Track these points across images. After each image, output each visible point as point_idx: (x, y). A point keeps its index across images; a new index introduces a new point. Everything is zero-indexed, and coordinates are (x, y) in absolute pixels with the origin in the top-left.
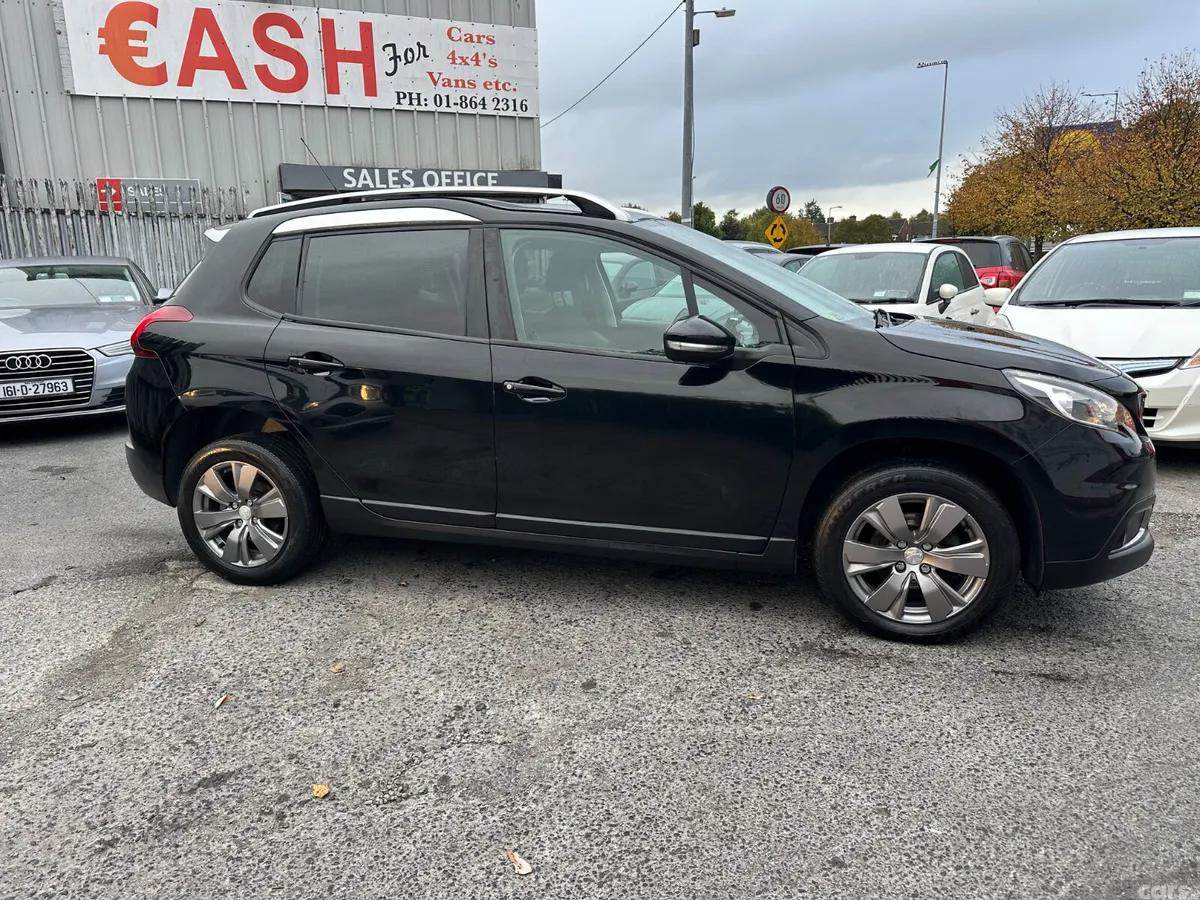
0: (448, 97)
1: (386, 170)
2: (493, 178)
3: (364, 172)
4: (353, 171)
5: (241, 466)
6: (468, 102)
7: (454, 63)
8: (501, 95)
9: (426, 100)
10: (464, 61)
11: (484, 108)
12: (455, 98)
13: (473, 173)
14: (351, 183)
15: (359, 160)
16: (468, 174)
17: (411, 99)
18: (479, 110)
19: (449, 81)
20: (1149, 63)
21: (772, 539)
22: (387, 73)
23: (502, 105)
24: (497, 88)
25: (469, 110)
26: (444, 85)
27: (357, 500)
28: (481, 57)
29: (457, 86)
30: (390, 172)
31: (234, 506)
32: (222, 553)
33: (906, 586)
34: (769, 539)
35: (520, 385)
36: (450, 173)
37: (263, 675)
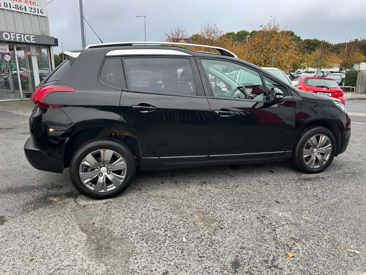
0: (10, 4)
2: (33, 37)
6: (19, 7)
8: (32, 6)
9: (0, 4)
11: (26, 10)
12: (13, 5)
13: (24, 35)
16: (22, 35)
18: (24, 11)
21: (287, 151)
23: (33, 10)
24: (30, 4)
25: (19, 10)
27: (158, 158)
31: (99, 168)
32: (93, 189)
33: (315, 159)
34: (286, 152)
35: (221, 111)
36: (15, 34)
37: (178, 227)
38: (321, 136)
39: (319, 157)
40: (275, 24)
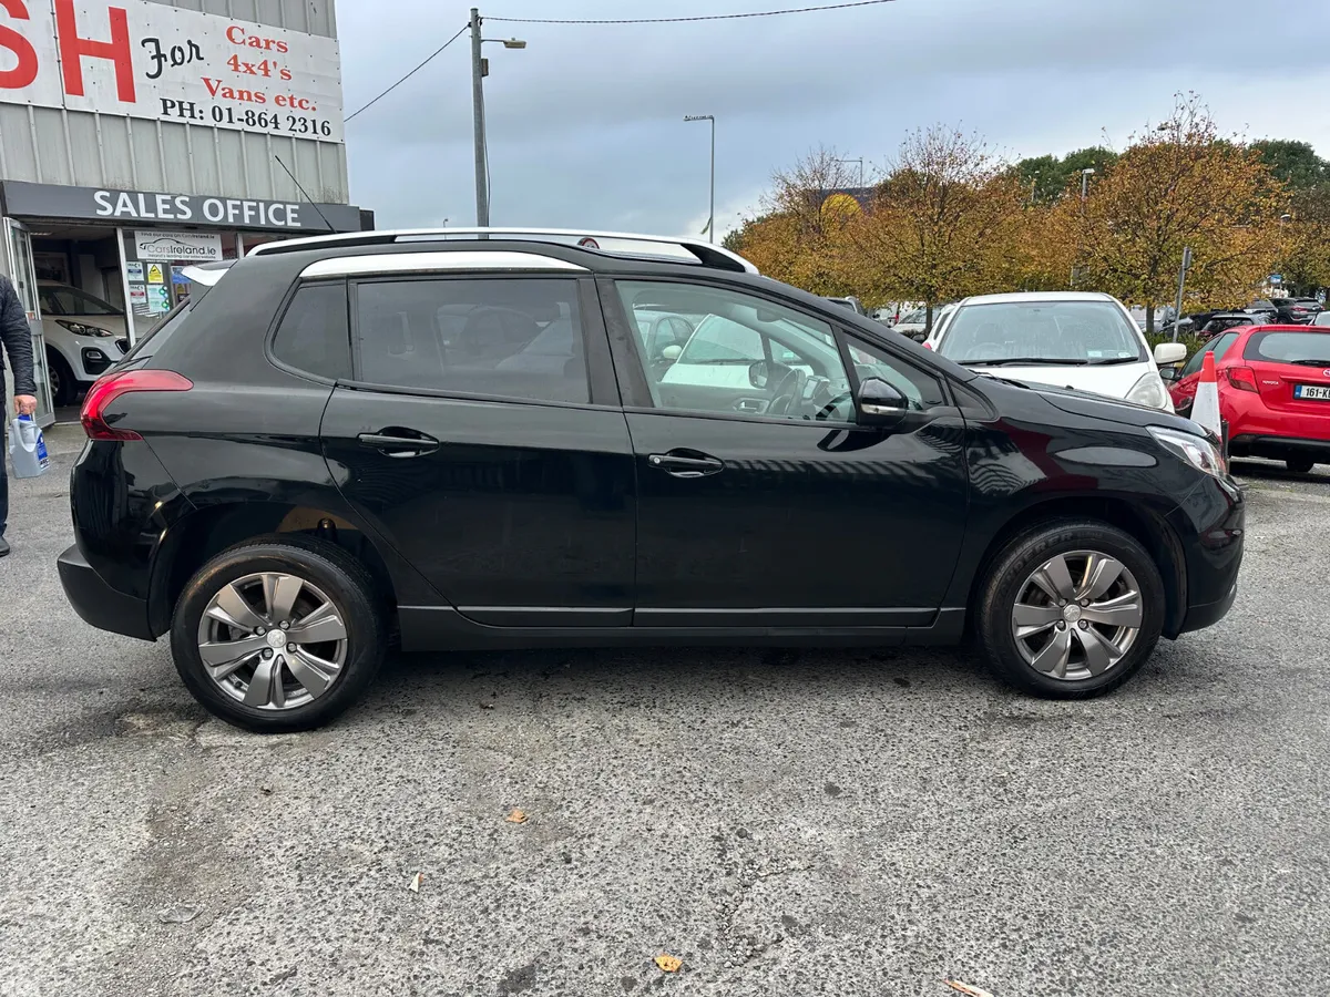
0: (230, 110)
1: (153, 195)
2: (293, 211)
3: (123, 196)
4: (108, 194)
5: (277, 577)
6: (256, 118)
7: (236, 69)
8: (298, 113)
9: (201, 112)
10: (249, 68)
11: (276, 127)
12: (239, 112)
13: (268, 204)
14: (105, 209)
15: (111, 179)
16: (262, 205)
17: (181, 109)
18: (270, 129)
19: (231, 92)
20: (910, 134)
21: (942, 609)
22: (147, 74)
23: (298, 125)
24: (292, 105)
25: (258, 128)
26: (224, 95)
27: (451, 608)
28: (270, 66)
29: (241, 98)
30: (159, 198)
31: (261, 631)
32: (240, 696)
33: (1069, 643)
34: (939, 610)
35: (669, 458)
36: (239, 203)
37: (431, 842)
38: (1090, 559)
39: (1088, 639)
40: (1196, 120)
